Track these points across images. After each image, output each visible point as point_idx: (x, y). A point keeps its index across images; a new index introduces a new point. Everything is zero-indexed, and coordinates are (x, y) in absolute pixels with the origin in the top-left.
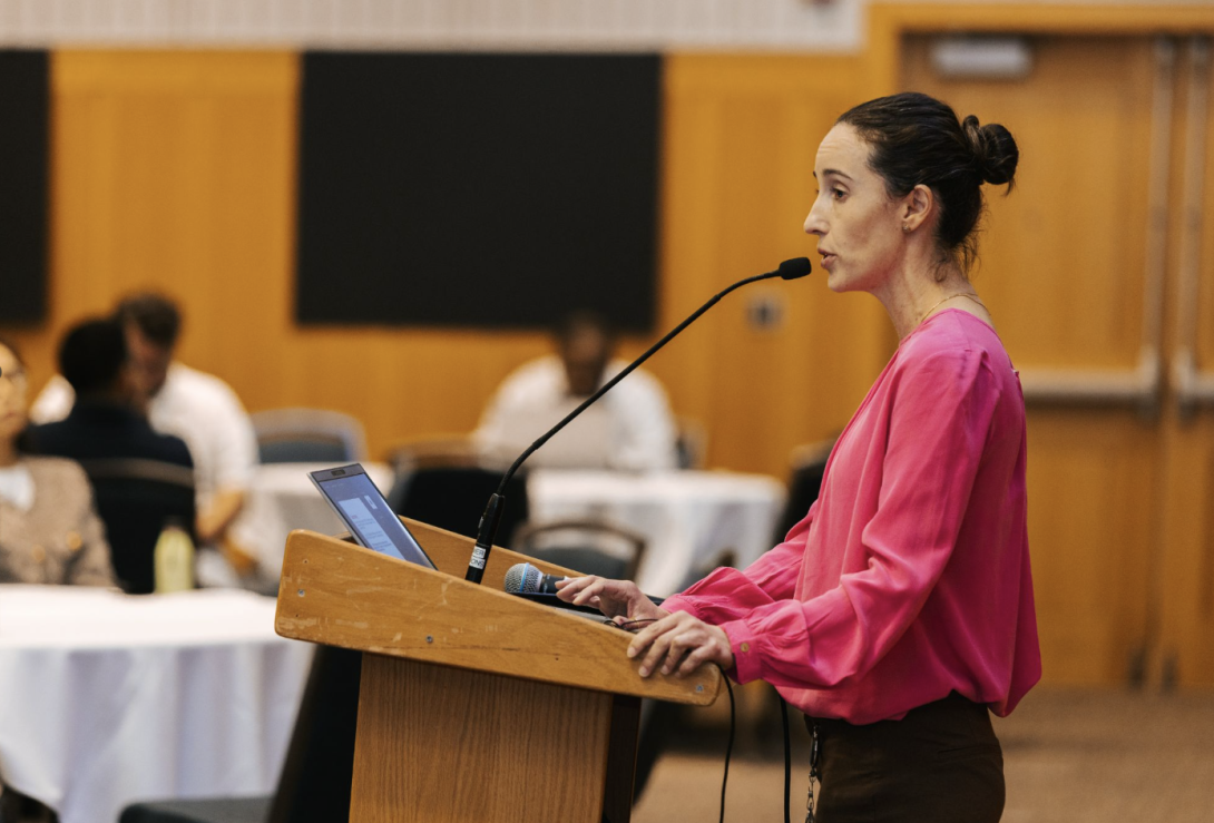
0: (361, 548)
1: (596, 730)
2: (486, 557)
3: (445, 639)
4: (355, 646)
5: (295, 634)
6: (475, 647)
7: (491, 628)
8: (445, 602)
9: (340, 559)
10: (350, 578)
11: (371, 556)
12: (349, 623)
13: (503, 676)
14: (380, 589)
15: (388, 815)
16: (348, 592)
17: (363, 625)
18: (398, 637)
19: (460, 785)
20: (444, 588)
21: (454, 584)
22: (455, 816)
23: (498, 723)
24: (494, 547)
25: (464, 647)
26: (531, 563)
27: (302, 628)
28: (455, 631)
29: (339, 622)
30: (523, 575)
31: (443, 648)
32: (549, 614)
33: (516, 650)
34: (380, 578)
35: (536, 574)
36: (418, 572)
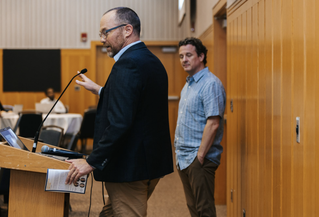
0: (11, 147)
2: (36, 145)
3: (29, 166)
4: (9, 168)
6: (35, 167)
7: (39, 163)
8: (28, 157)
9: (5, 149)
10: (7, 153)
11: (13, 149)
12: (7, 163)
13: (42, 173)
14: (14, 155)
15: (17, 204)
16: (7, 156)
17: (10, 163)
18: (18, 165)
19: (33, 196)
20: (28, 154)
21: (30, 153)
22: (32, 203)
24: (38, 142)
25: (33, 167)
26: (46, 145)
28: (31, 164)
29: (5, 163)
30: (45, 148)
31: (28, 168)
32: (51, 159)
33: (45, 167)
34: (14, 153)
35: (48, 148)
36: (22, 151)
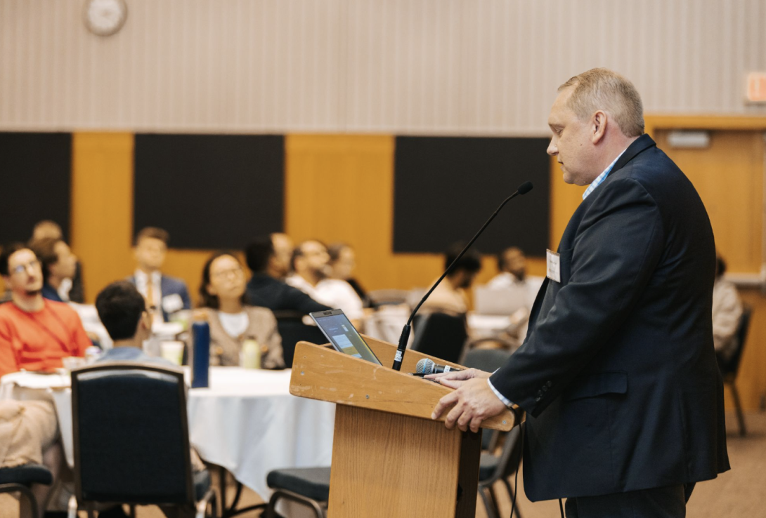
0: (338, 352)
1: (455, 443)
2: (402, 355)
3: (375, 397)
4: (330, 400)
5: (299, 394)
6: (390, 401)
7: (398, 391)
8: (375, 378)
9: (322, 356)
10: (327, 366)
11: (341, 357)
12: (327, 388)
13: (407, 416)
14: (342, 371)
15: (349, 487)
16: (327, 373)
17: (334, 390)
18: (352, 396)
19: (385, 471)
20: (375, 371)
21: (379, 369)
22: (383, 487)
23: (405, 439)
25: (385, 401)
26: (429, 358)
27: (303, 391)
28: (380, 393)
29: (322, 388)
30: (424, 365)
31: (374, 401)
32: (427, 384)
33: (412, 402)
34: (342, 366)
35: (431, 364)
36: (361, 363)
